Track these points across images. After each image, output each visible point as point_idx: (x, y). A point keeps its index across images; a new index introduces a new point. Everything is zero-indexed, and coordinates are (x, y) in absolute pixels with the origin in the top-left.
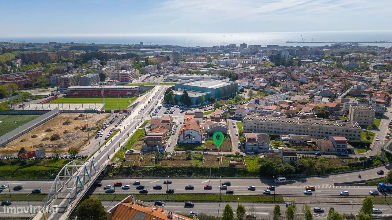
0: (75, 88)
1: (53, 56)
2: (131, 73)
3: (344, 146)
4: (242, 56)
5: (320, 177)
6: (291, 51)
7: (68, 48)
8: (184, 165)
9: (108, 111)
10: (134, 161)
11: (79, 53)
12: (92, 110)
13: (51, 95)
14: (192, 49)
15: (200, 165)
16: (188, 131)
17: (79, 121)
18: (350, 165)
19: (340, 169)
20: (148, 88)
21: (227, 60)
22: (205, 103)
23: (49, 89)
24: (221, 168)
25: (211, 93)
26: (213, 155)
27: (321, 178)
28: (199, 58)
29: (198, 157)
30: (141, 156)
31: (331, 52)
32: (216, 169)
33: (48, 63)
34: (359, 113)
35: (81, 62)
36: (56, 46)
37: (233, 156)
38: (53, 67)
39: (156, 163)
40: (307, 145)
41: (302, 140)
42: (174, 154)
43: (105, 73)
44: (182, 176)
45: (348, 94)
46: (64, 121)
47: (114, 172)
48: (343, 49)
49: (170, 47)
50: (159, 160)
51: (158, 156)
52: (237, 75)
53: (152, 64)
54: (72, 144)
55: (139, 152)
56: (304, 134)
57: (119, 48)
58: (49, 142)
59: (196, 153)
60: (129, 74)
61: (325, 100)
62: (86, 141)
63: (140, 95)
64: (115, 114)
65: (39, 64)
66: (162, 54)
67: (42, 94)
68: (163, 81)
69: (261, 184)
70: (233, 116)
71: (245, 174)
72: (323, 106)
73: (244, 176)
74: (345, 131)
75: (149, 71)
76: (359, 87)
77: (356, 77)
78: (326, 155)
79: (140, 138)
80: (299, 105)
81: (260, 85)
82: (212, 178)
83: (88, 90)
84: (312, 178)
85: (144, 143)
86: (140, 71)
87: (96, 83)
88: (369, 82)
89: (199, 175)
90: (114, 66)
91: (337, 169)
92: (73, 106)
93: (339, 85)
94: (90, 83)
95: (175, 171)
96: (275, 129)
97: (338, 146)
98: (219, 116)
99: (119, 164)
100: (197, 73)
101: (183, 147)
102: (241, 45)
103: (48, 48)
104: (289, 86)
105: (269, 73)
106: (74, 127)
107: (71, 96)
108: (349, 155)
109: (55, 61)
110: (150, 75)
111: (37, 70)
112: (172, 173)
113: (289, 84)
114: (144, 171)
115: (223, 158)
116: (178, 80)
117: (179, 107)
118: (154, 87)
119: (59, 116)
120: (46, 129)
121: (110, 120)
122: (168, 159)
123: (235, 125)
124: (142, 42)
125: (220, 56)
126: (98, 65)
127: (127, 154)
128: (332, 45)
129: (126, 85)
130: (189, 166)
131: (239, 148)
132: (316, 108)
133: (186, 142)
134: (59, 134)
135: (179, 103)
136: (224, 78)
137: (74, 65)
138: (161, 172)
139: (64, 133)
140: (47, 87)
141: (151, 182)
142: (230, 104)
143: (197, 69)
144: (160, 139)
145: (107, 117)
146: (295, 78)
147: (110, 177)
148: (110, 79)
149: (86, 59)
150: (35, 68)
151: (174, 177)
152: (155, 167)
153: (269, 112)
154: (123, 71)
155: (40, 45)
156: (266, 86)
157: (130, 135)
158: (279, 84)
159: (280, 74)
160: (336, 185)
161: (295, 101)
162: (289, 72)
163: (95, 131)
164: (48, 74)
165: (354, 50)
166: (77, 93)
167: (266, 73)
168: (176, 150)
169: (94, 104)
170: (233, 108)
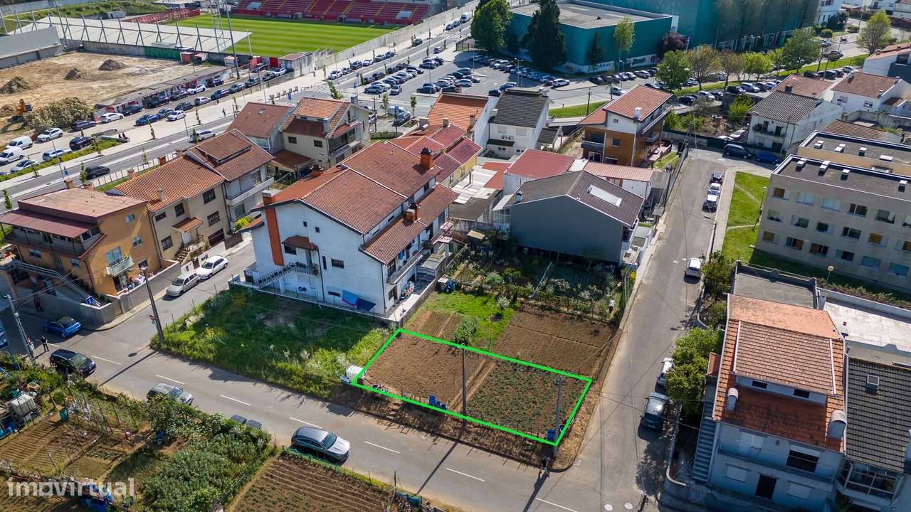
16: (299, 213)
22: (636, 62)
25: (676, 17)
70: (733, 136)
98: (632, 128)
107: (242, 11)
123: (725, 192)
133: (292, 283)
142: (749, 71)
170: (759, 95)
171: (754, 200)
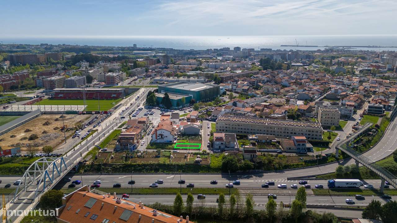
0: (61, 91)
1: (42, 58)
2: (117, 76)
3: (304, 144)
4: (234, 60)
5: (276, 172)
6: (283, 55)
7: (59, 50)
8: (152, 162)
9: (89, 113)
10: (106, 158)
11: (69, 55)
12: (74, 111)
13: (36, 97)
14: (185, 52)
15: (167, 162)
16: (161, 131)
17: (59, 122)
18: (305, 162)
19: (296, 165)
20: (133, 91)
21: (216, 63)
22: (186, 105)
23: (34, 91)
24: (187, 164)
25: (192, 95)
26: (181, 153)
27: (278, 174)
28: (189, 61)
29: (167, 154)
30: (113, 154)
31: (322, 56)
32: (182, 165)
33: (37, 65)
34: (326, 115)
35: (70, 64)
36: (47, 47)
37: (200, 154)
38: (41, 69)
39: (126, 161)
40: (272, 144)
41: (268, 139)
42: (144, 152)
43: (92, 76)
44: (149, 172)
45: (325, 98)
46: (44, 122)
47: (85, 169)
48: (334, 53)
49: (163, 50)
50: (129, 158)
51: (129, 154)
52: (222, 78)
53: (141, 66)
54: (50, 143)
55: (112, 151)
56: (271, 134)
57: (111, 51)
58: (27, 142)
59: (165, 151)
60: (115, 77)
61: (300, 103)
62: (63, 141)
63: (125, 97)
64: (95, 115)
65: (28, 66)
66: (155, 56)
67: (27, 96)
68: (150, 84)
69: (222, 178)
70: (209, 118)
71: (208, 169)
72: (296, 108)
73: (207, 171)
74: (308, 131)
75: (137, 73)
76: (336, 91)
77: (336, 81)
78: (286, 153)
79: (116, 138)
80: (274, 108)
81: (242, 88)
82: (177, 174)
83: (74, 92)
84: (269, 174)
85: (117, 142)
86: (127, 73)
87: (82, 86)
88: (348, 85)
89: (165, 171)
90: (102, 69)
91: (293, 165)
92: (55, 108)
93: (318, 89)
94: (76, 86)
95: (143, 168)
96: (245, 129)
97: (298, 144)
98: (195, 117)
99: (90, 161)
100: (185, 76)
101: (154, 146)
102: (235, 48)
103: (39, 50)
104: (270, 89)
105: (254, 77)
106: (54, 128)
107: (56, 98)
108: (308, 153)
109: (44, 63)
110: (138, 78)
111: (25, 72)
112: (139, 169)
113: (270, 87)
114: (114, 167)
115: (190, 156)
116: (164, 83)
117: (161, 108)
118: (138, 89)
119: (40, 117)
120: (26, 129)
121: (89, 121)
122: (138, 157)
123: (210, 126)
124: (136, 45)
125: (211, 59)
126: (86, 67)
127: (100, 152)
128: (325, 49)
129: (112, 87)
130: (157, 163)
131: (208, 146)
132: (290, 110)
133: (158, 141)
134: (37, 134)
135: (161, 105)
136: (210, 81)
137: (62, 68)
138: (130, 168)
139: (43, 133)
140: (33, 89)
141: (119, 178)
142: (209, 106)
143: (185, 72)
144: (133, 139)
145: (87, 118)
146: (278, 81)
147: (81, 173)
148: (97, 82)
149: (75, 61)
150: (23, 69)
151: (142, 173)
152: (124, 164)
153: (244, 114)
154: (109, 73)
155: (31, 47)
156: (248, 89)
157: (106, 135)
158: (261, 87)
159: (264, 78)
160: (288, 179)
161: (271, 104)
162: (273, 76)
163: (74, 131)
164: (35, 76)
165: (344, 55)
166: (62, 95)
167: (251, 76)
168: (147, 148)
169: (76, 106)
170: (212, 110)
171: (214, 126)
